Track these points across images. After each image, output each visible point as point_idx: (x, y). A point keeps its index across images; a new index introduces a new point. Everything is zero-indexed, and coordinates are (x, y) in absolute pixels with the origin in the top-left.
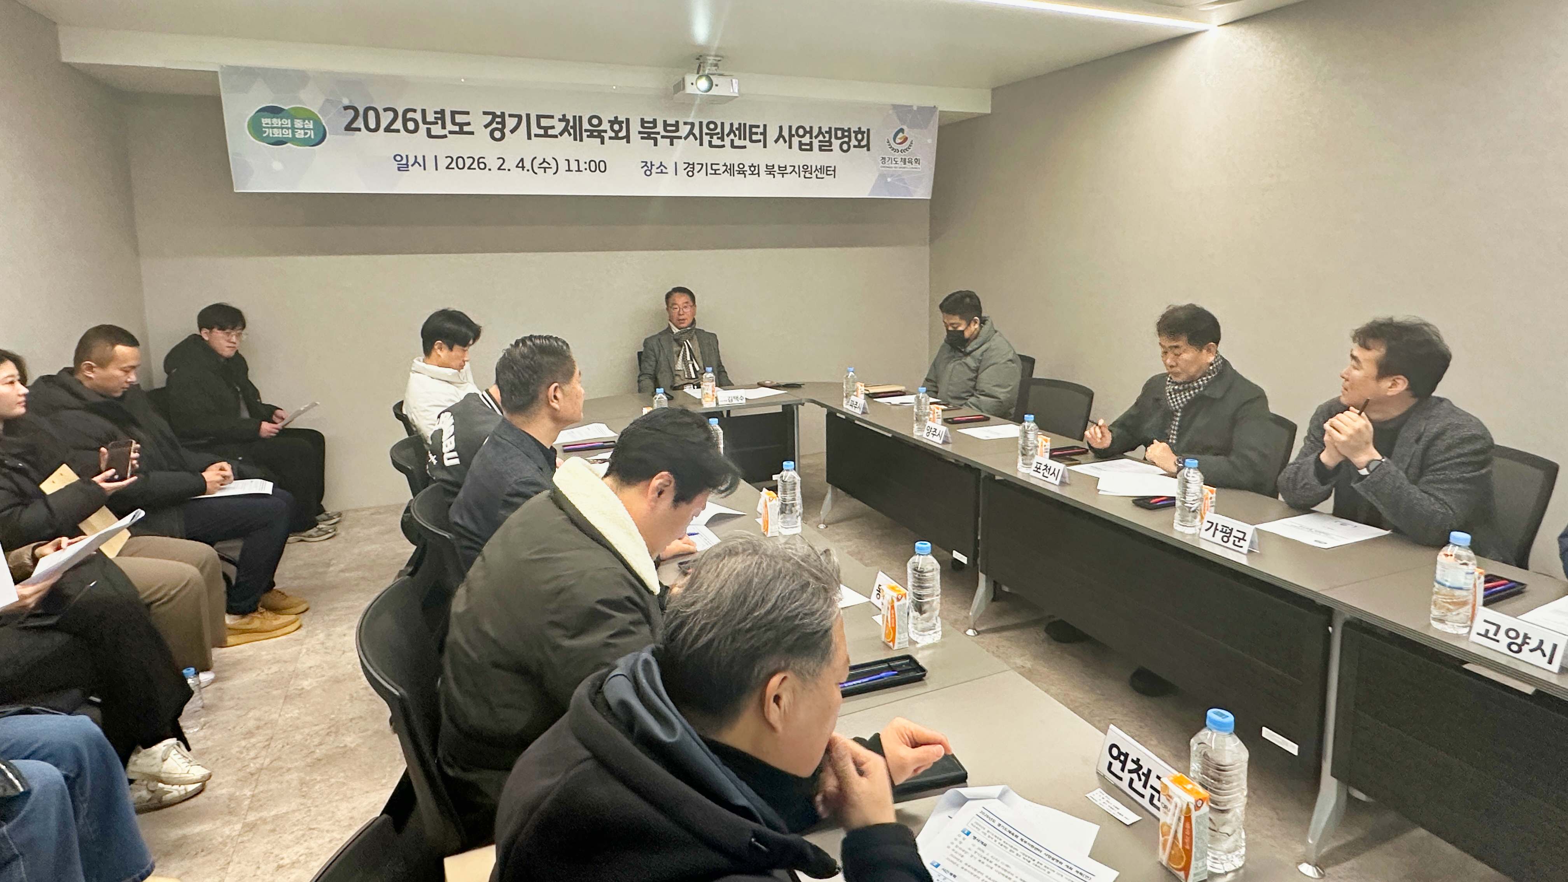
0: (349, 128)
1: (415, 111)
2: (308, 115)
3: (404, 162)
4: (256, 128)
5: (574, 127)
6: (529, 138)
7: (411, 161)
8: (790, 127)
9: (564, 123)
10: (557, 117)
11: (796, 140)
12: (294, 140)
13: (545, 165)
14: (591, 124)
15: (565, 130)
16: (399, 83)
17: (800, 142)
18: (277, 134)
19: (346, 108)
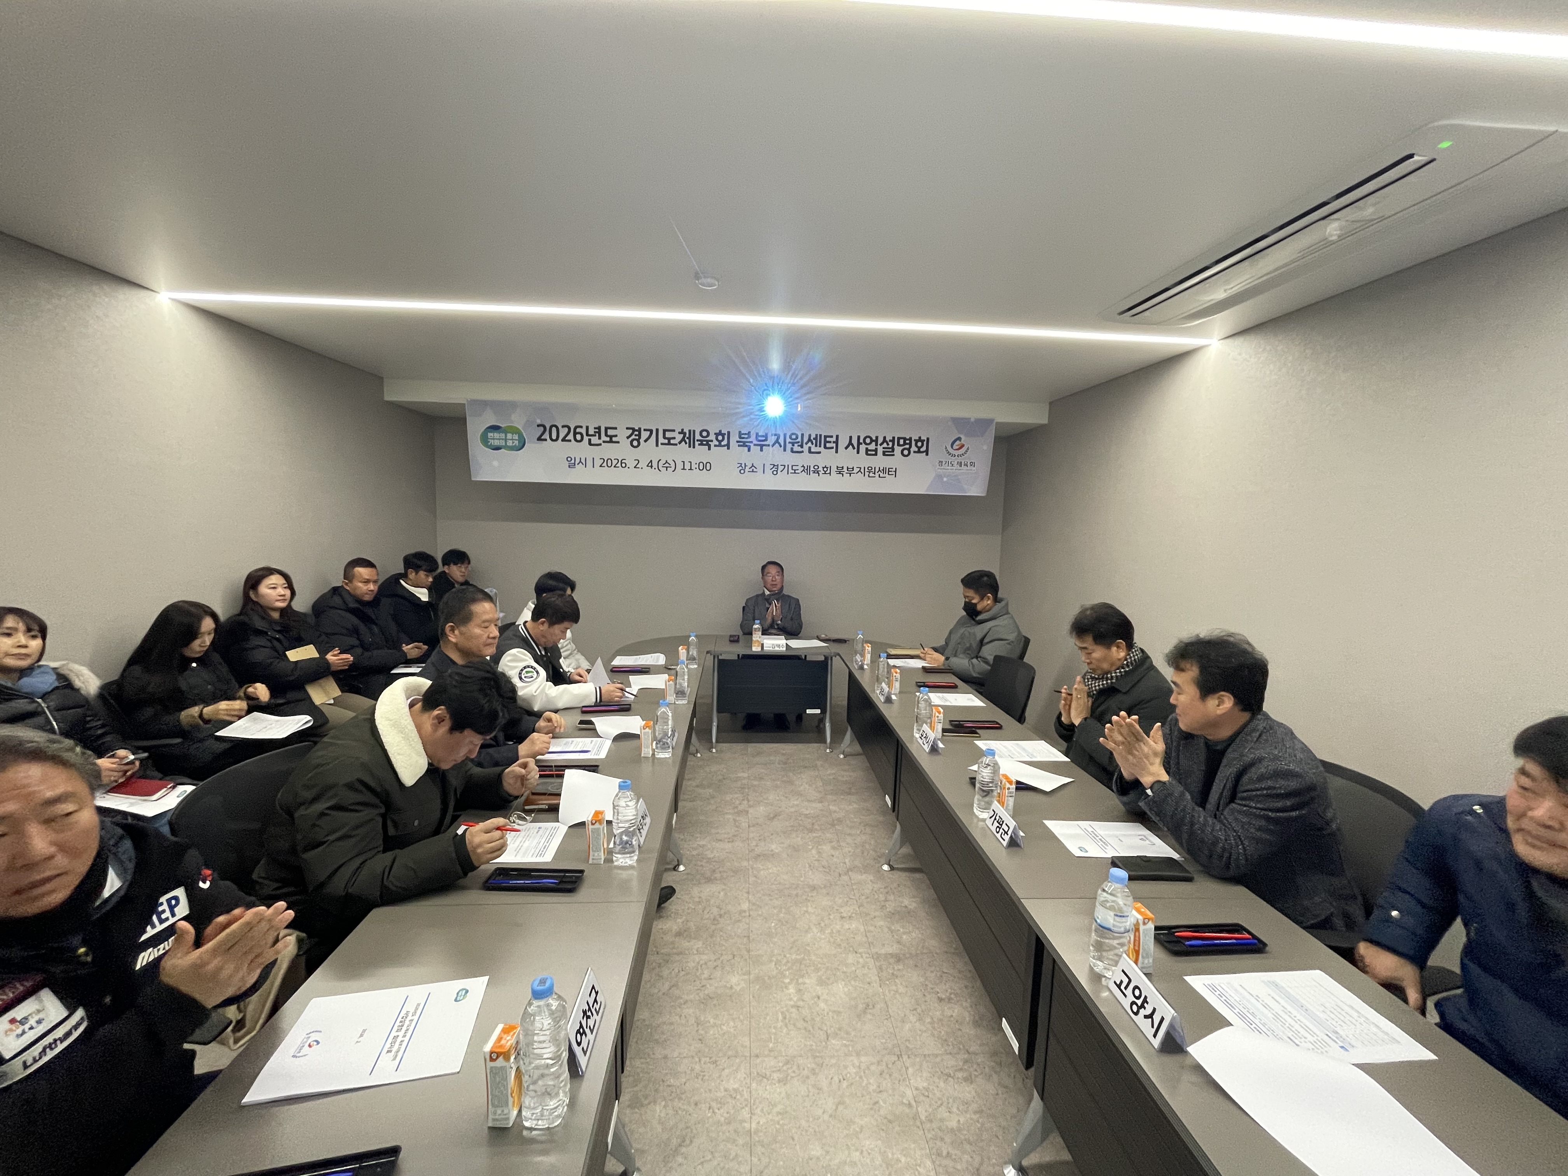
0: (539, 439)
1: (581, 427)
2: (515, 431)
3: (573, 461)
4: (485, 440)
5: (689, 438)
6: (657, 445)
7: (577, 461)
8: (859, 437)
9: (682, 435)
10: (677, 432)
11: (863, 447)
12: (506, 447)
13: (667, 465)
14: (701, 435)
15: (683, 440)
16: (573, 409)
17: (867, 449)
18: (497, 443)
19: (538, 426)
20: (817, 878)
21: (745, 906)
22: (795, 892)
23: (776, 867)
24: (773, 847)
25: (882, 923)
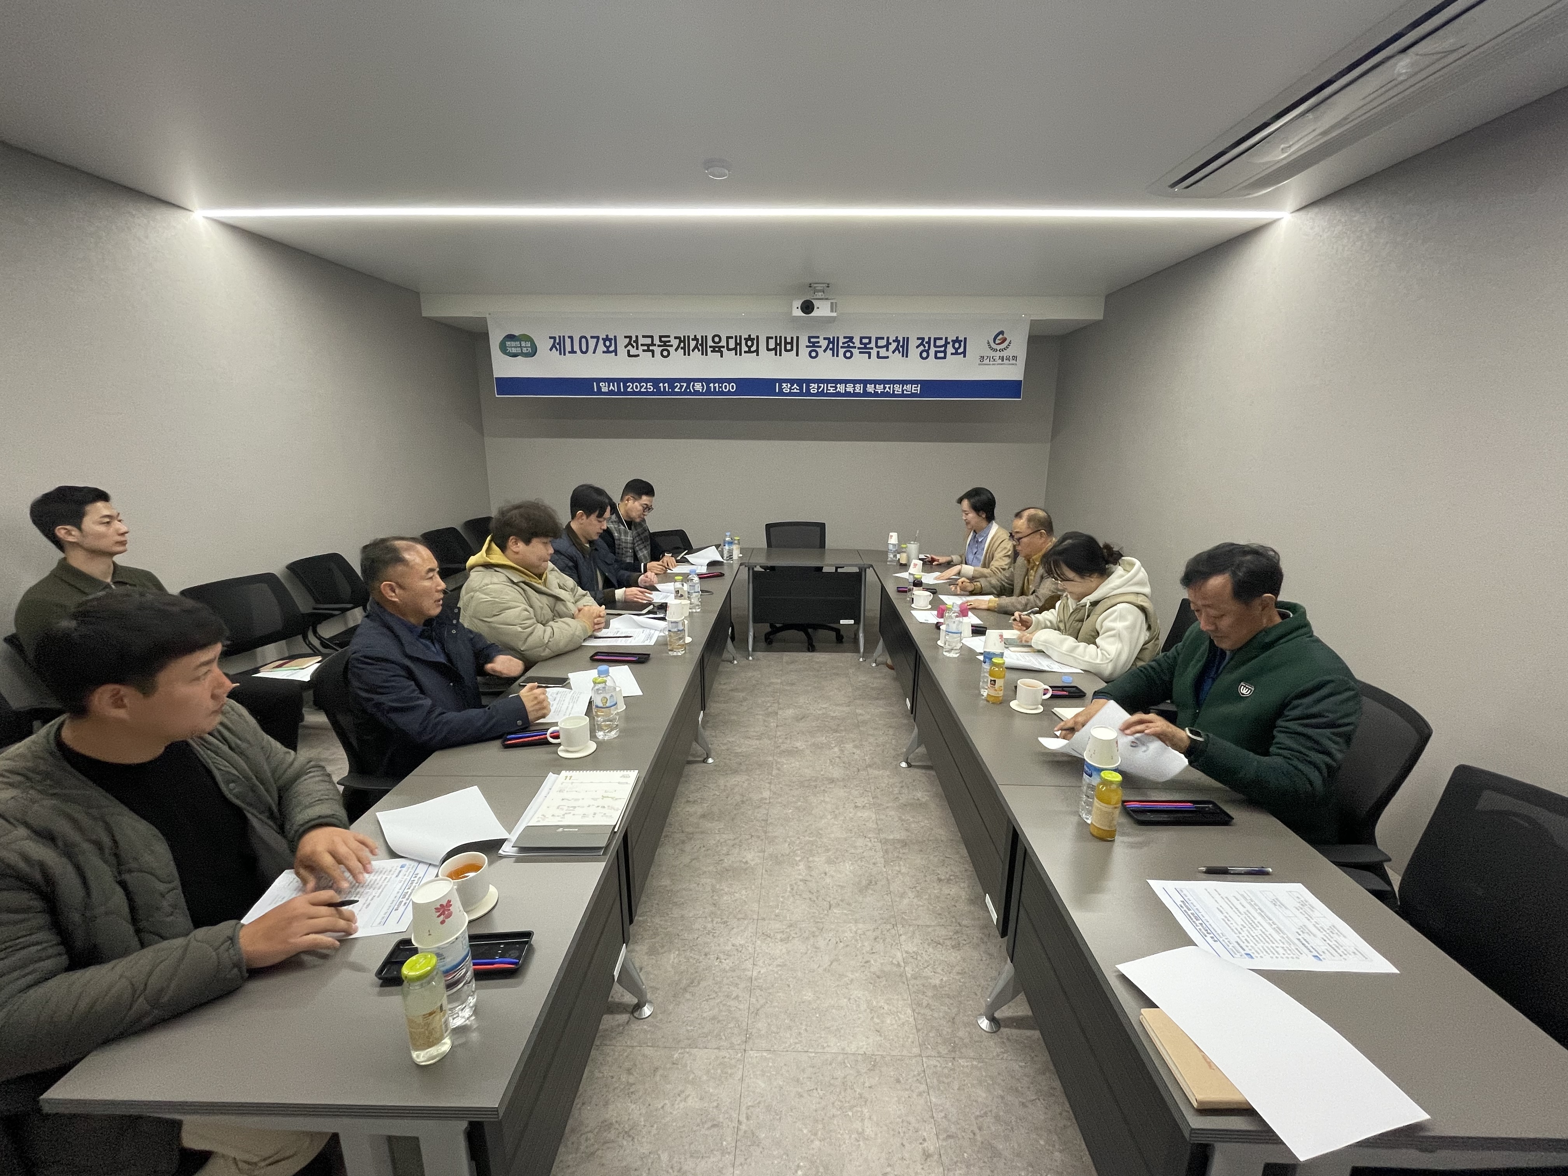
20: (836, 772)
21: (766, 794)
24: (798, 744)
25: (892, 813)
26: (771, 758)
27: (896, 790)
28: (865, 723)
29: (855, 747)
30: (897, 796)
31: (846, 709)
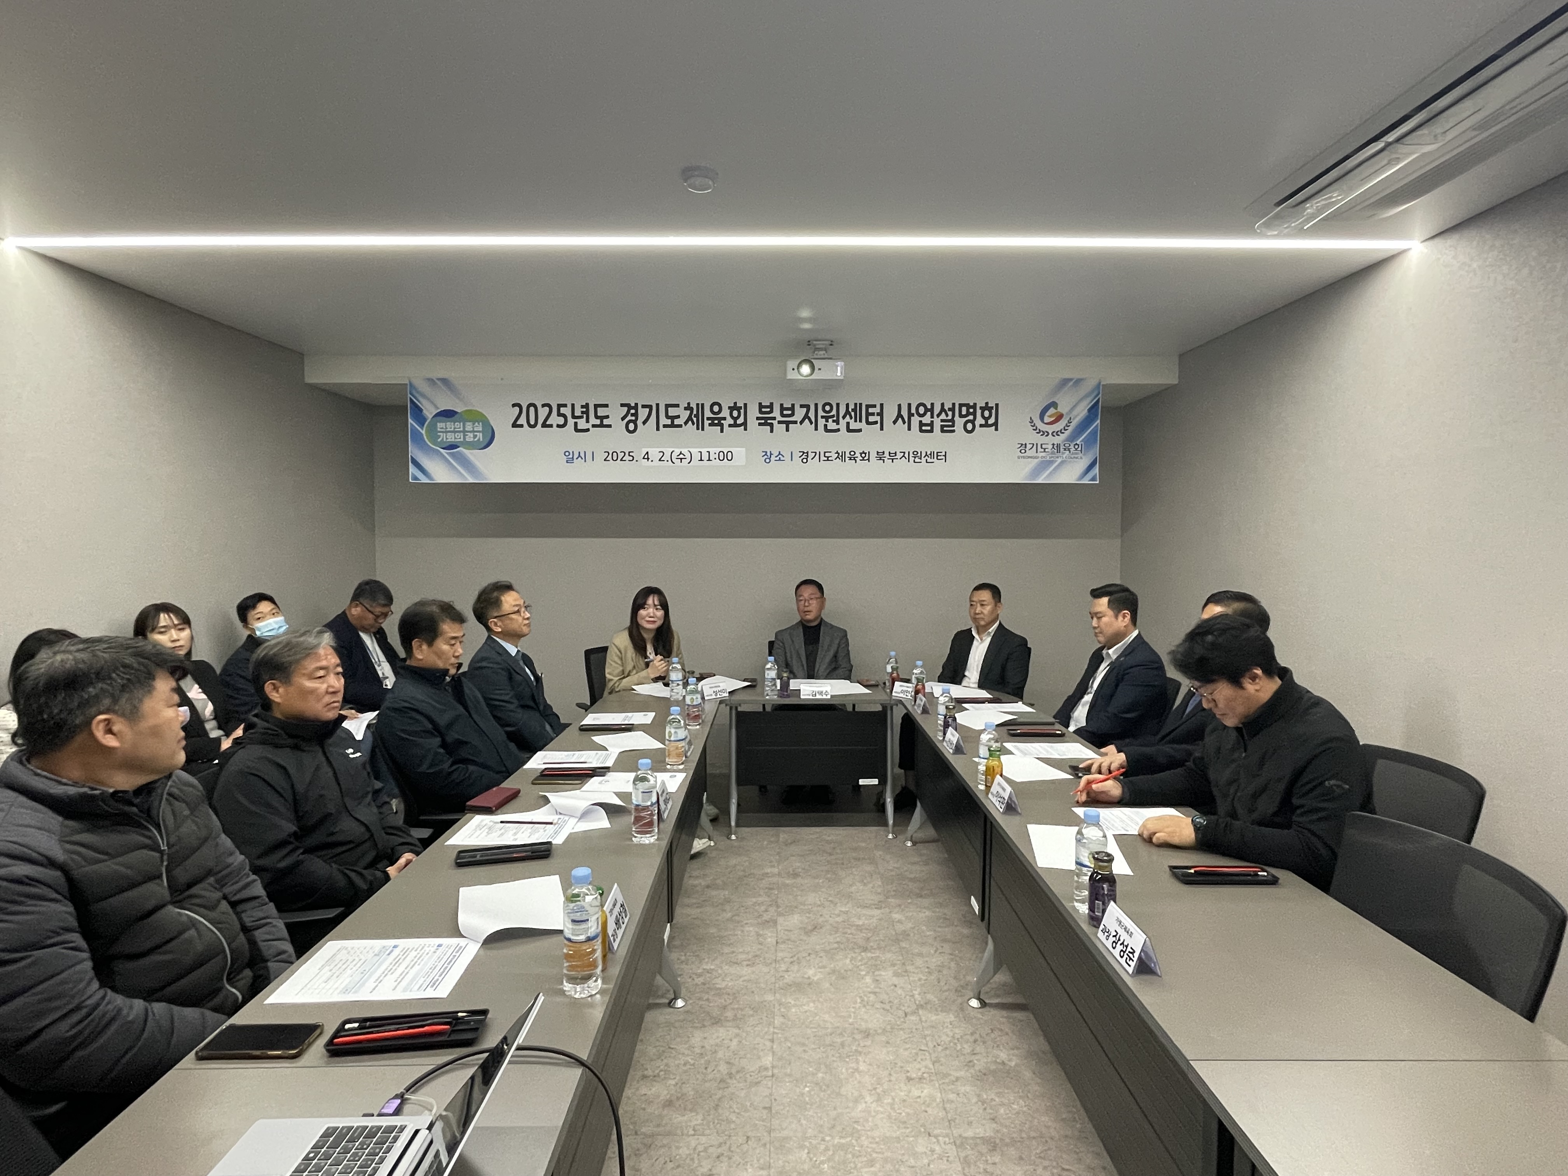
20: (874, 1020)
22: (839, 1040)
23: (814, 1002)
24: (811, 972)
25: (968, 1088)
26: (769, 997)
27: (967, 1048)
28: (906, 934)
29: (896, 974)
30: (968, 1058)
31: (876, 912)
